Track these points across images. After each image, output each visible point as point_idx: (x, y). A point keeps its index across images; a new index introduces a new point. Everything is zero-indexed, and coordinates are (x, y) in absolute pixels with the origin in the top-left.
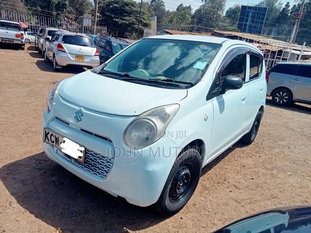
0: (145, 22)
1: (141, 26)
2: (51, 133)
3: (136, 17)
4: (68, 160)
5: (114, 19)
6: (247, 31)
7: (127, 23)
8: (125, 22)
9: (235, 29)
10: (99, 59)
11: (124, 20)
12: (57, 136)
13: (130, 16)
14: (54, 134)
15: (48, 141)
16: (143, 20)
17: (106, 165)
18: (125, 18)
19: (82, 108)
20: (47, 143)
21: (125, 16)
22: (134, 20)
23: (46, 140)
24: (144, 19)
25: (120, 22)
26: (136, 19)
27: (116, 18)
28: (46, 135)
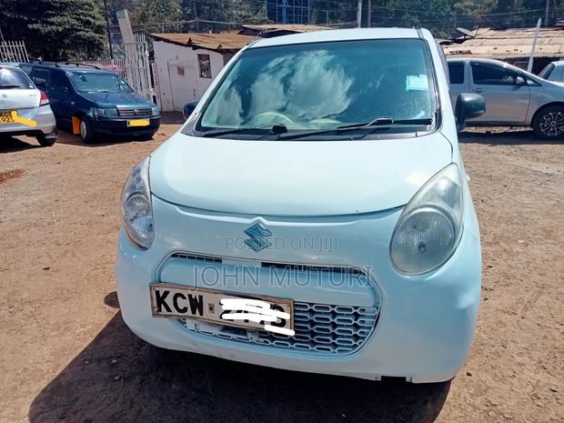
0: (97, 23)
1: (91, 34)
2: (172, 293)
3: (76, 14)
4: (233, 340)
5: (30, 26)
6: (284, 20)
7: (60, 29)
8: (54, 27)
9: (264, 21)
10: (50, 112)
11: (52, 24)
12: (195, 294)
13: (61, 16)
14: (186, 293)
15: (169, 310)
16: (92, 20)
17: (355, 325)
18: (52, 19)
19: (260, 218)
20: (166, 316)
21: (53, 15)
22: (75, 22)
23: (160, 310)
24: (94, 18)
25: (45, 29)
26: (78, 20)
27: (32, 23)
28: (161, 300)
